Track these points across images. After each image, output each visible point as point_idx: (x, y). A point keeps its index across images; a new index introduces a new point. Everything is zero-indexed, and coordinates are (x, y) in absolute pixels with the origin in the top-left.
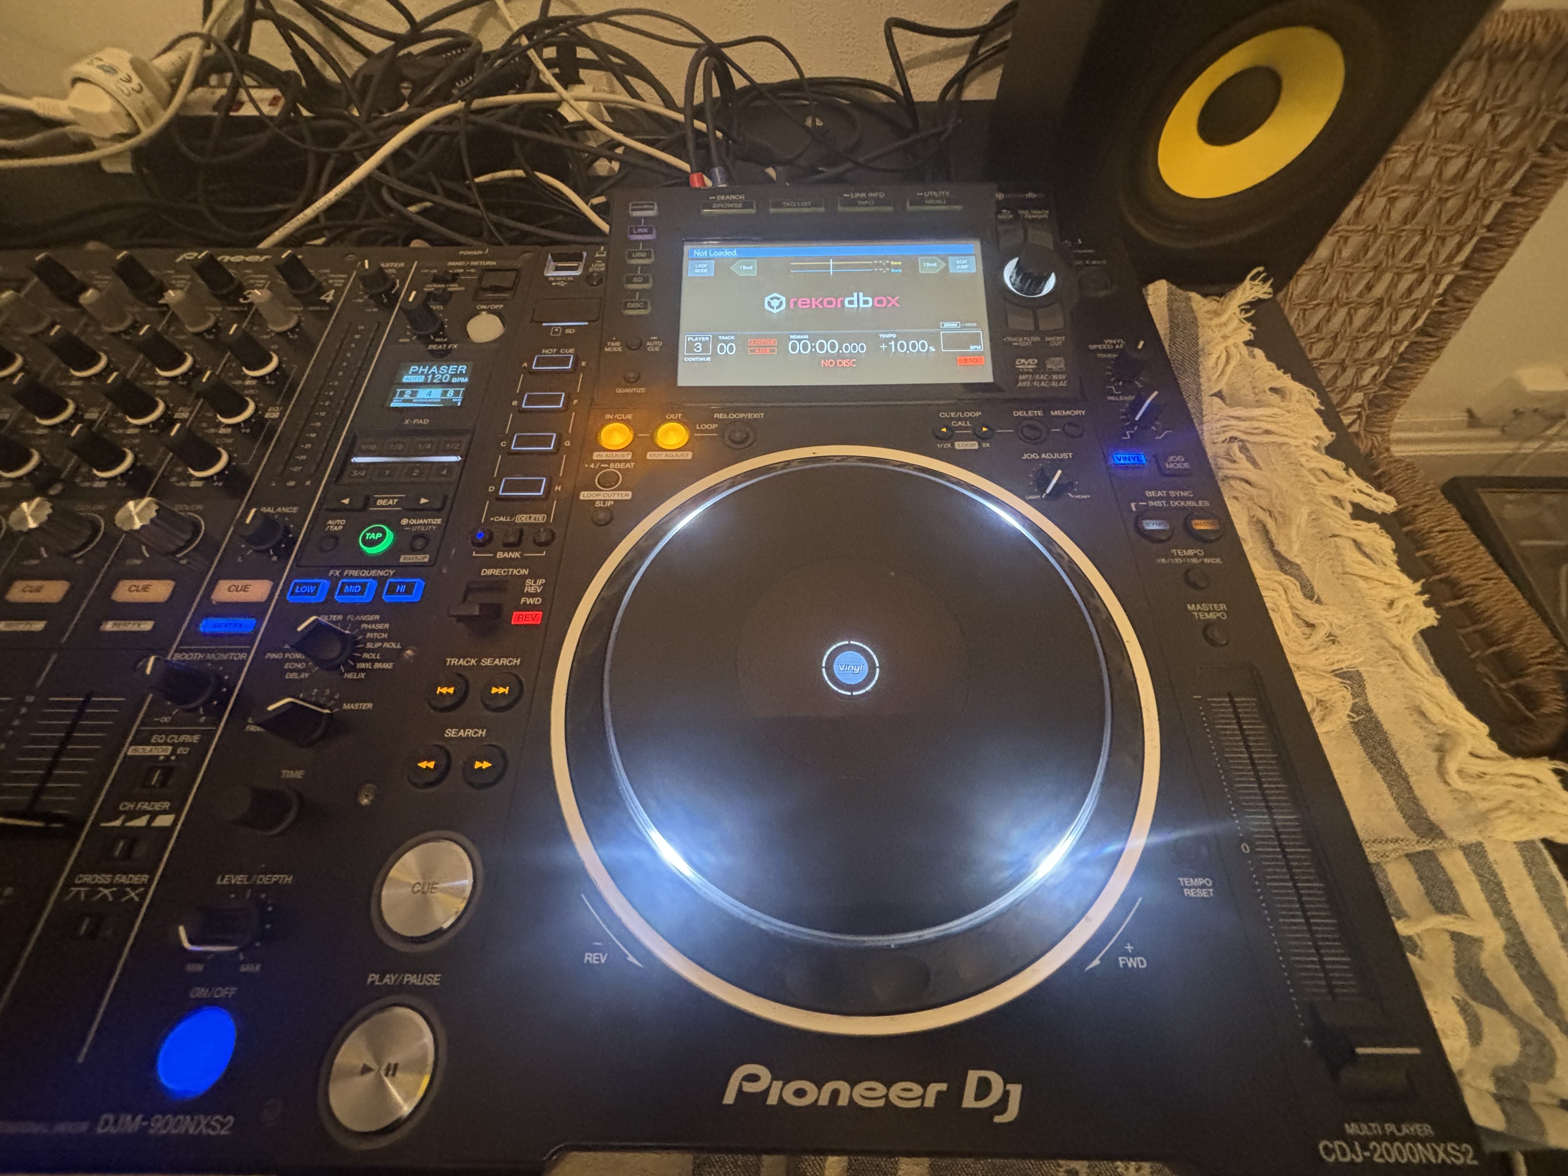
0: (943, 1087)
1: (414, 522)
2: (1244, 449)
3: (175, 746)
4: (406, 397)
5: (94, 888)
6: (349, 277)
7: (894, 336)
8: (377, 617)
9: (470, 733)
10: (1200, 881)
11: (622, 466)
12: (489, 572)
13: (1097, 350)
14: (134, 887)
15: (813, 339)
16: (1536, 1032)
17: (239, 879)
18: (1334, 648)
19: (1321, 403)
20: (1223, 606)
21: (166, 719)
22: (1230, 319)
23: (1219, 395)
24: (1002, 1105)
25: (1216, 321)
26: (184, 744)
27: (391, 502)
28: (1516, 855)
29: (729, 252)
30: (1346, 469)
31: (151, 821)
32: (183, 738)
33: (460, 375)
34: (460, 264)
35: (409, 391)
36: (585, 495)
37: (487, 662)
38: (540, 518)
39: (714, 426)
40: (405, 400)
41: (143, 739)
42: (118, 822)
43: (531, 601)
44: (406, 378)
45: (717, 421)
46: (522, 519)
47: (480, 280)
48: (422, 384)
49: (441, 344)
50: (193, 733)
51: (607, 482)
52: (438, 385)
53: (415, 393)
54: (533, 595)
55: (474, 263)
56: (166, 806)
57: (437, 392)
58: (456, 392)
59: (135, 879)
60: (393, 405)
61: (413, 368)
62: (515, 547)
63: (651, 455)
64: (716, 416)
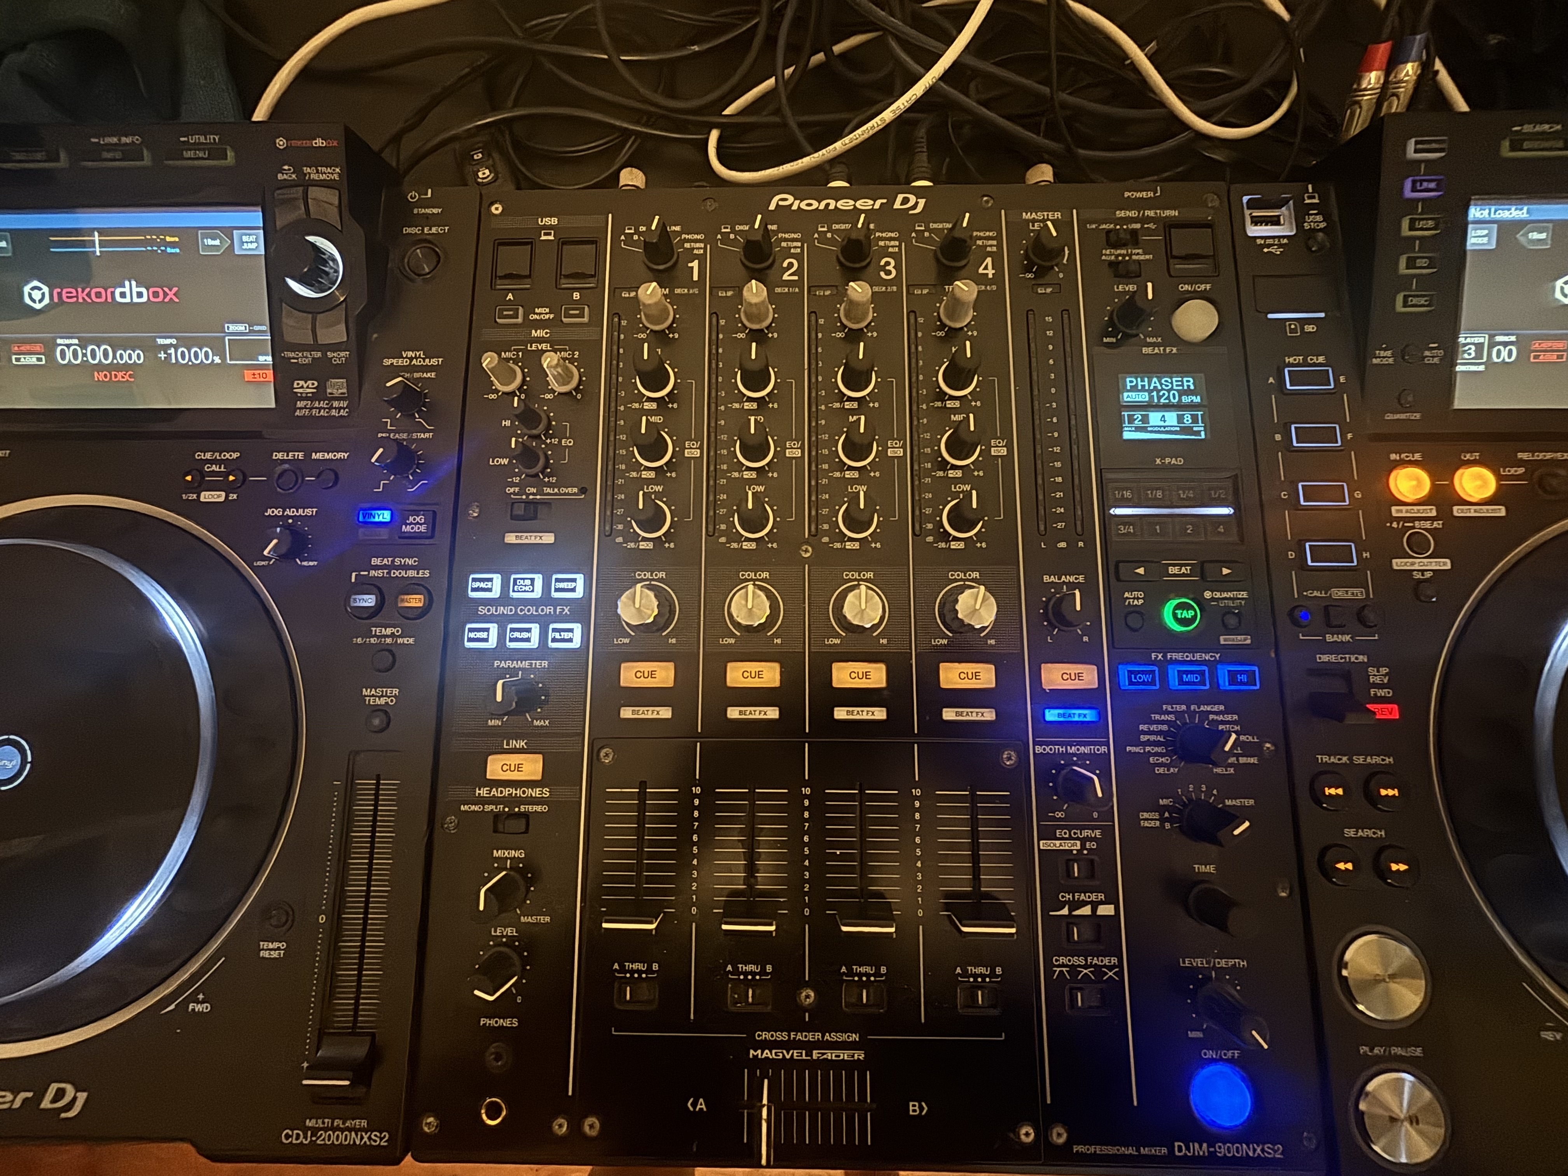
1: (1218, 595)
3: (1083, 841)
4: (1137, 423)
5: (1073, 969)
8: (1222, 708)
9: (1369, 833)
11: (1427, 525)
12: (1325, 658)
14: (1111, 968)
17: (1199, 962)
21: (1059, 815)
26: (1091, 839)
27: (1183, 570)
29: (1515, 212)
31: (1094, 910)
32: (1086, 833)
33: (1188, 392)
34: (1133, 214)
35: (1138, 415)
36: (1398, 564)
37: (1359, 760)
38: (1358, 593)
39: (1521, 470)
40: (1138, 429)
41: (1047, 834)
42: (1065, 911)
43: (1381, 693)
44: (1128, 397)
45: (1521, 463)
46: (1338, 593)
47: (1168, 242)
48: (1149, 406)
49: (1154, 345)
50: (1093, 828)
51: (1418, 546)
52: (1168, 407)
53: (1145, 419)
54: (1381, 686)
55: (1150, 213)
56: (1101, 896)
57: (1171, 418)
58: (1195, 419)
59: (1106, 961)
60: (1127, 435)
61: (1130, 381)
62: (1340, 629)
63: (1457, 511)
64: (1520, 455)
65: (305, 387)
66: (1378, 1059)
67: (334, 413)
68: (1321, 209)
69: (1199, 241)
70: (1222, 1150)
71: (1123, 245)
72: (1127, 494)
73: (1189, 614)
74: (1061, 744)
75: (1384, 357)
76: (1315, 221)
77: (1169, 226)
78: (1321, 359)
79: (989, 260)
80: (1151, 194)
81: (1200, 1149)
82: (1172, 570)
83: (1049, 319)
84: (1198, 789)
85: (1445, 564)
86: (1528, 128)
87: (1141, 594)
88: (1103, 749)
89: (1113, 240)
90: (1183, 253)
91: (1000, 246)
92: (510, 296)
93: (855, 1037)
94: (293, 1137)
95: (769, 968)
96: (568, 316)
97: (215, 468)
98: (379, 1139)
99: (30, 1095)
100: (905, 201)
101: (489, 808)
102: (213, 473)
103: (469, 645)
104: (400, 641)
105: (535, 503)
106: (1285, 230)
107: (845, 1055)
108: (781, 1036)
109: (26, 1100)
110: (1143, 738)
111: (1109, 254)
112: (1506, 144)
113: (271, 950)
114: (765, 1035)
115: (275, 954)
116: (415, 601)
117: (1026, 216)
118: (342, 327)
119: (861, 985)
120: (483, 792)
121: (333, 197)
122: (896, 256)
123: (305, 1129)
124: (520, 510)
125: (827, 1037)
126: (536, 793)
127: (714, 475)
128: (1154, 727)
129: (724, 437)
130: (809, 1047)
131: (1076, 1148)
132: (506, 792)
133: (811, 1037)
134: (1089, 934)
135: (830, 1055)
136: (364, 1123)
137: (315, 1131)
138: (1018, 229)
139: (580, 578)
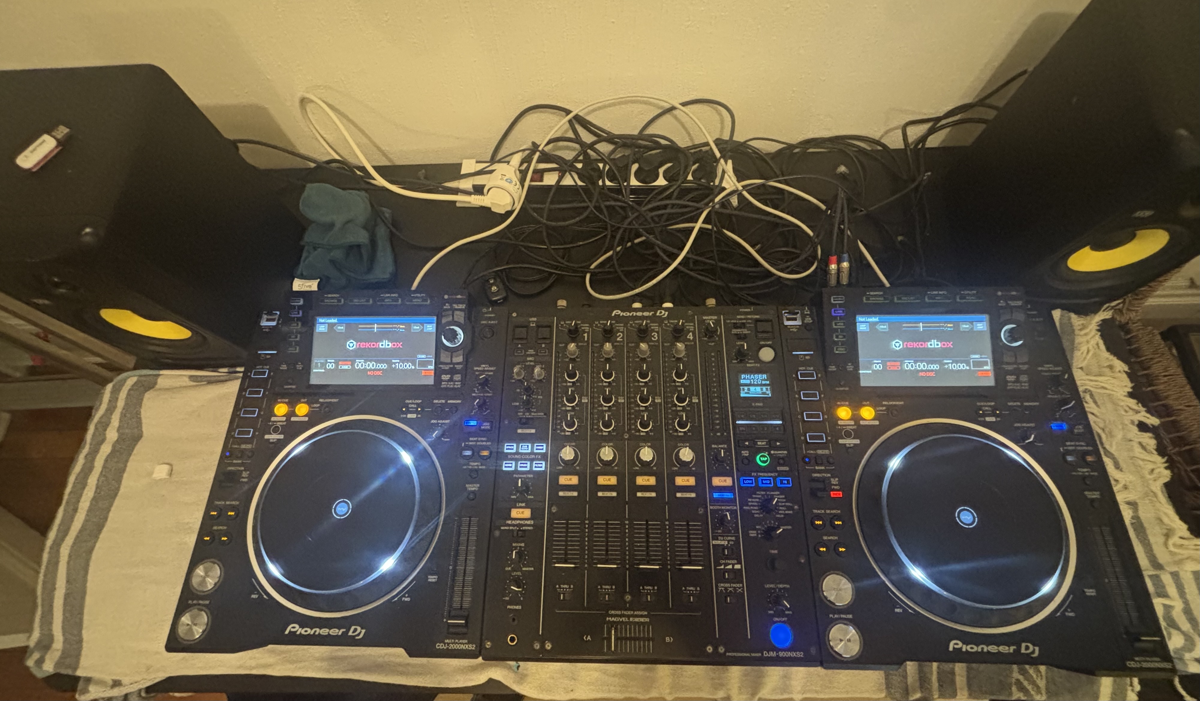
0: (1015, 647)
1: (776, 452)
2: (1092, 396)
3: (729, 541)
4: (746, 391)
5: (726, 589)
6: (695, 324)
7: (951, 361)
8: (778, 493)
9: (831, 537)
10: (1091, 590)
11: (851, 427)
12: (816, 475)
13: (1042, 371)
14: (740, 588)
15: (915, 362)
16: (1190, 637)
17: (772, 586)
18: (1126, 492)
19: (1129, 369)
20: (1098, 493)
21: (720, 531)
22: (1091, 330)
23: (1081, 368)
24: (1033, 652)
25: (1083, 332)
26: (731, 541)
27: (763, 443)
28: (1191, 576)
29: (874, 319)
30: (1138, 404)
31: (733, 566)
32: (729, 538)
33: (765, 380)
34: (743, 317)
35: (746, 388)
36: (841, 441)
37: (828, 512)
38: (826, 452)
39: (884, 408)
40: (746, 393)
41: (715, 538)
42: (722, 567)
43: (836, 487)
44: (742, 381)
45: (885, 405)
46: (820, 452)
47: (756, 326)
48: (750, 385)
49: (751, 363)
50: (732, 536)
51: (848, 435)
52: (757, 385)
53: (749, 389)
54: (836, 485)
55: (749, 317)
56: (736, 561)
57: (758, 389)
58: (767, 389)
59: (738, 585)
60: (742, 395)
61: (743, 376)
62: (821, 465)
63: (862, 423)
64: (884, 403)
65: (446, 377)
66: (837, 619)
67: (456, 386)
68: (810, 315)
69: (767, 326)
70: (781, 654)
71: (741, 328)
72: (743, 416)
73: (766, 459)
74: (720, 505)
75: (833, 368)
76: (808, 320)
77: (757, 321)
78: (812, 368)
79: (691, 334)
80: (749, 310)
81: (773, 654)
82: (759, 443)
83: (713, 354)
84: (770, 523)
85: (857, 441)
86: (872, 293)
87: (747, 452)
88: (735, 508)
89: (736, 326)
90: (761, 330)
91: (695, 329)
92: (520, 346)
93: (646, 613)
94: (440, 646)
95: (614, 587)
96: (541, 353)
97: (413, 406)
98: (472, 647)
99: (344, 630)
100: (661, 313)
101: (511, 528)
102: (412, 408)
103: (504, 469)
104: (480, 467)
105: (528, 419)
106: (798, 323)
107: (642, 620)
108: (619, 612)
109: (343, 632)
110: (750, 504)
111: (734, 331)
112: (864, 298)
113: (432, 579)
114: (613, 612)
115: (434, 580)
116: (485, 453)
117: (704, 318)
118: (461, 357)
119: (647, 594)
120: (509, 522)
121: (462, 314)
122: (658, 332)
123: (445, 644)
124: (524, 421)
125: (635, 613)
126: (528, 522)
127: (593, 408)
128: (753, 500)
129: (596, 395)
130: (629, 616)
131: (727, 654)
132: (518, 522)
133: (629, 613)
134: (732, 576)
135: (637, 620)
136: (466, 641)
137: (448, 644)
138: (702, 322)
139: (545, 445)
